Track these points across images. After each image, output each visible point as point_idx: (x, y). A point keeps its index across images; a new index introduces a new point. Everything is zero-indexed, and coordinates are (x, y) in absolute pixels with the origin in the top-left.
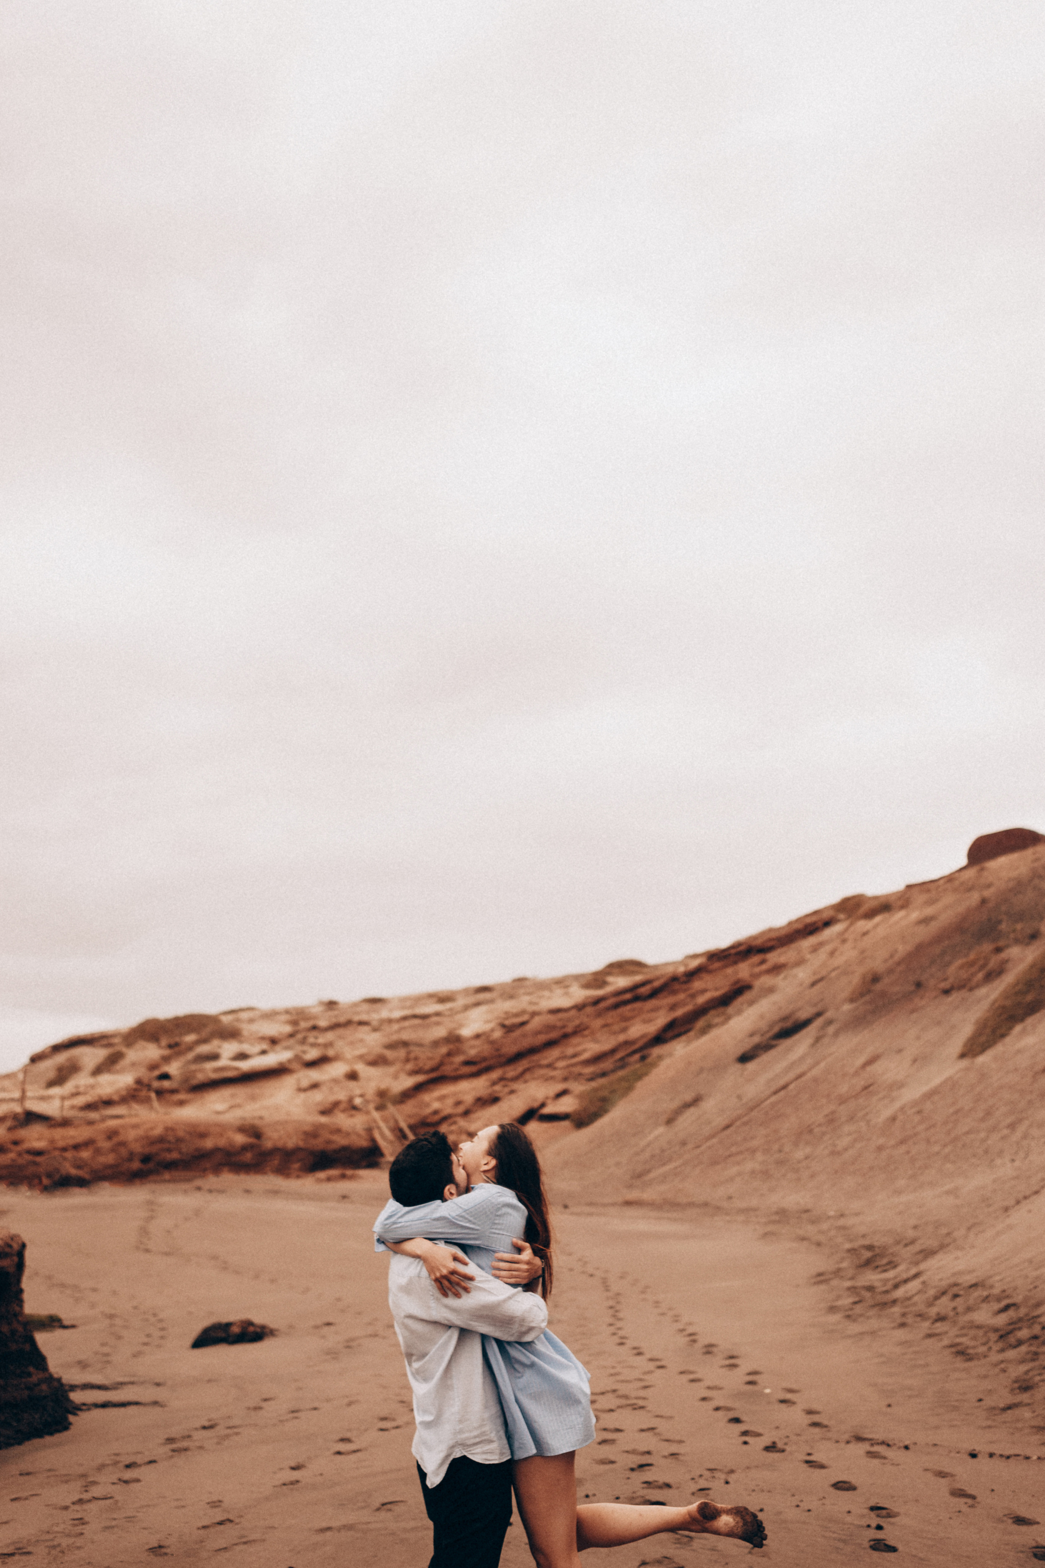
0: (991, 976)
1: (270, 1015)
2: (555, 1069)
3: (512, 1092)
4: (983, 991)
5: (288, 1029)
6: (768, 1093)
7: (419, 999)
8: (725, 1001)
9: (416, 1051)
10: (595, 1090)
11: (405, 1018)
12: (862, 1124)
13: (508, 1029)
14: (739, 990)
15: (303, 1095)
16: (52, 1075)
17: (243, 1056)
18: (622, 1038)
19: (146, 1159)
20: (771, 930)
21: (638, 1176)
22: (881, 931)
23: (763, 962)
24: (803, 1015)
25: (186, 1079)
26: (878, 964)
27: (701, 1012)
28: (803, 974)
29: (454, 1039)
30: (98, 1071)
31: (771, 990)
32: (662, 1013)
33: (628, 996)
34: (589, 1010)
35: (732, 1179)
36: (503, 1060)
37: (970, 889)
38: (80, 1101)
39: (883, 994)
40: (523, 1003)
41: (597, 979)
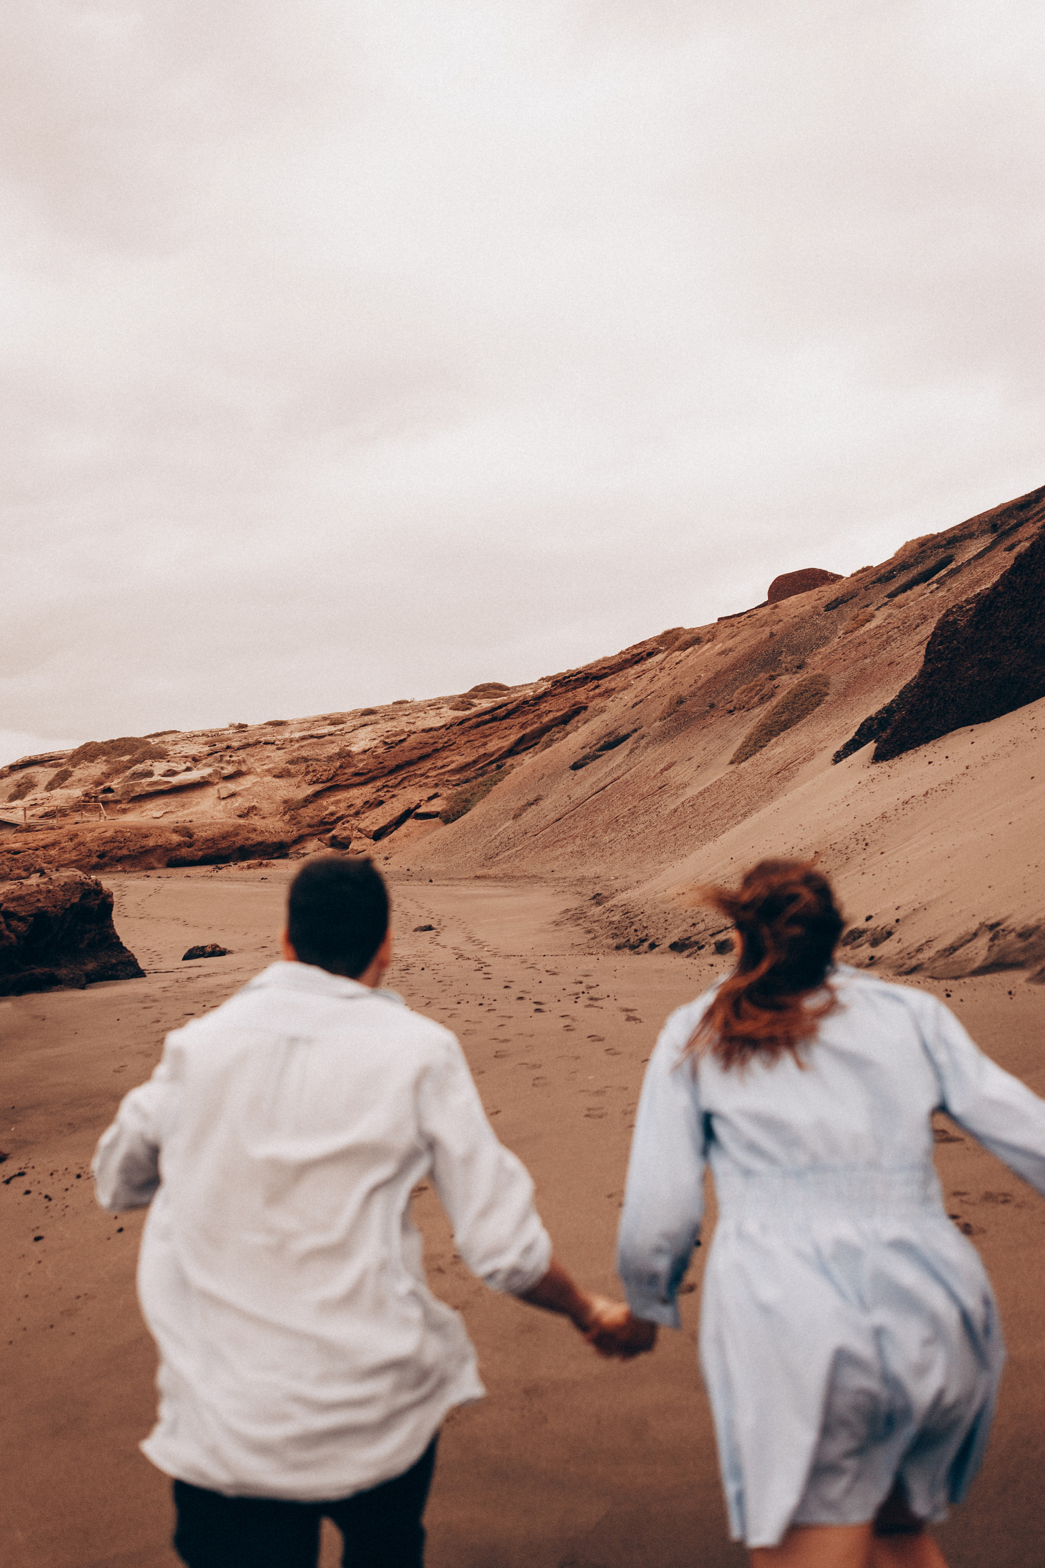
0: (763, 700)
1: (191, 737)
2: (428, 777)
3: (393, 796)
4: (756, 711)
5: (206, 749)
6: (590, 794)
7: (315, 722)
8: (565, 720)
9: (315, 765)
10: (460, 793)
11: (303, 738)
12: (654, 815)
13: (389, 746)
14: (577, 710)
15: (223, 803)
16: (12, 790)
17: (172, 773)
18: (482, 751)
19: (102, 856)
20: (605, 660)
21: (490, 858)
22: (691, 661)
23: (597, 687)
24: (623, 732)
25: (127, 793)
26: (683, 690)
27: (545, 729)
28: (628, 697)
29: (345, 755)
30: (50, 787)
31: (602, 711)
32: (515, 730)
33: (487, 717)
34: (455, 729)
35: (557, 858)
36: (386, 771)
37: (766, 623)
38: (40, 811)
39: (686, 713)
40: (401, 724)
41: (464, 702)
